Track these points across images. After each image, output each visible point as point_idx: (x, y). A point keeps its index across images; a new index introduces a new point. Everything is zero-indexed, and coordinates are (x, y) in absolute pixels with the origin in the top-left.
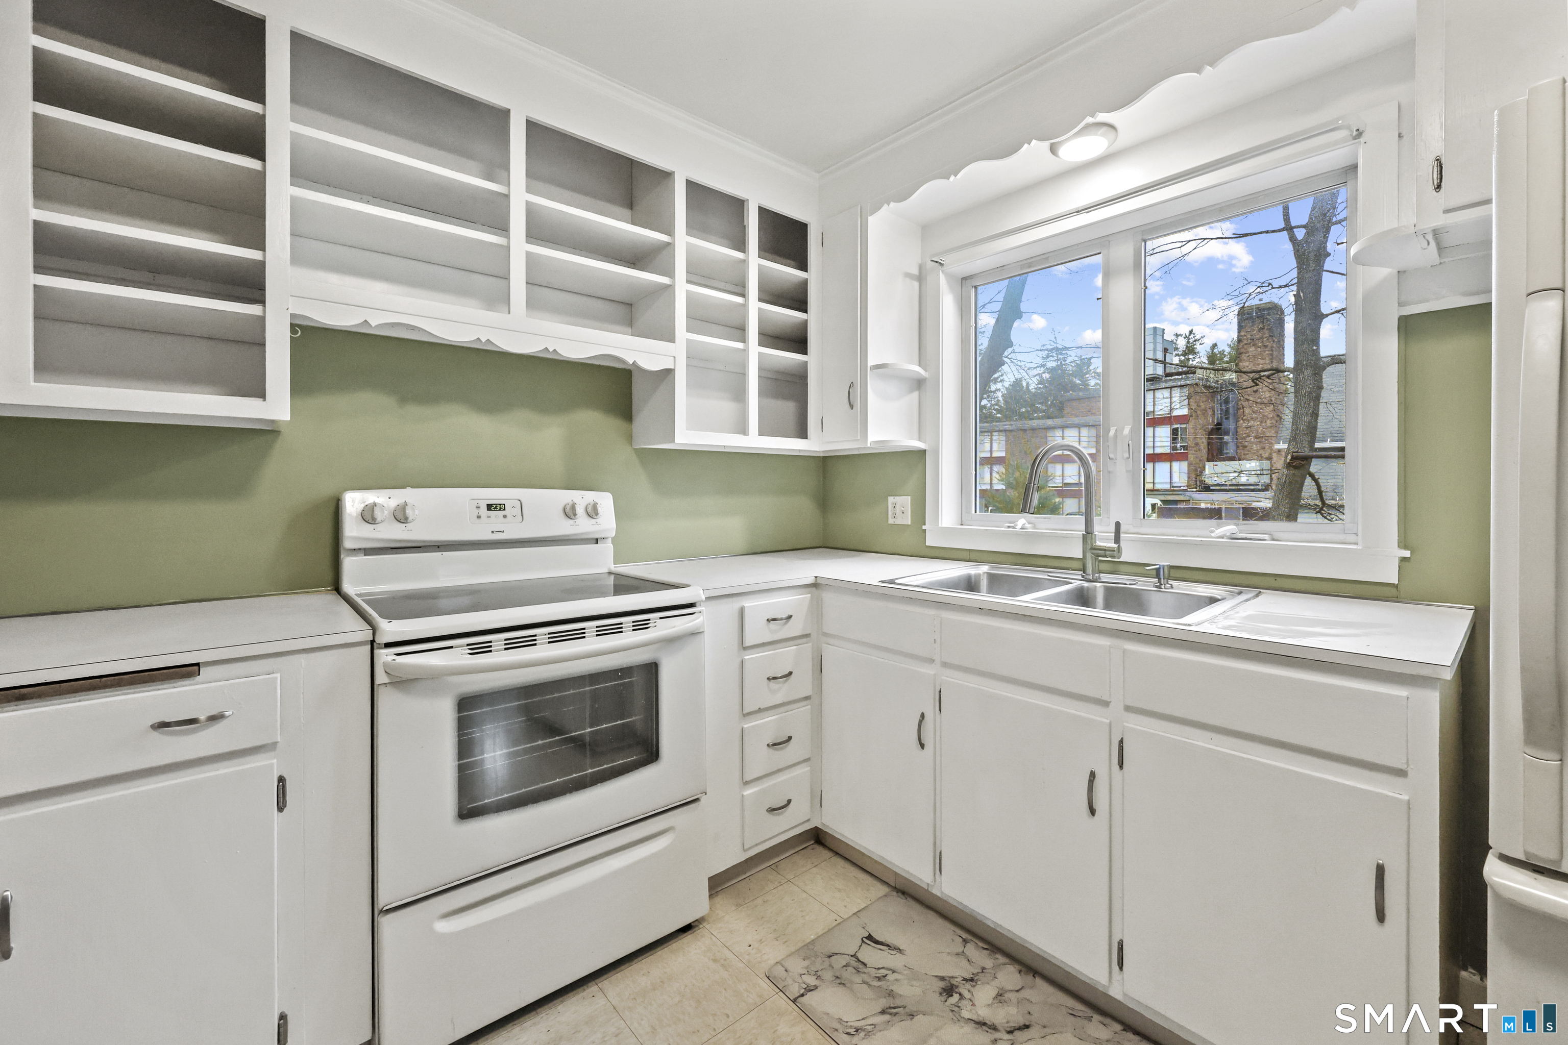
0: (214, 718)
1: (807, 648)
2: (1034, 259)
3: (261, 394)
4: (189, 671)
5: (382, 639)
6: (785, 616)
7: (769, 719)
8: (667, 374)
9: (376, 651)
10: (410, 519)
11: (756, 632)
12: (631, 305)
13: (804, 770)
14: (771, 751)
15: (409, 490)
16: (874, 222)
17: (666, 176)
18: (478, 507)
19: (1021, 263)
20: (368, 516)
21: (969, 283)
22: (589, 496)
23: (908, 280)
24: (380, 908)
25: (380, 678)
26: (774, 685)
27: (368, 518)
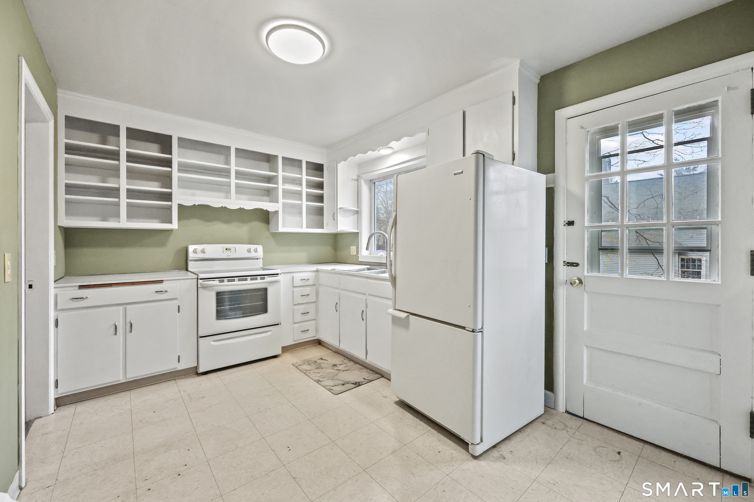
0: (166, 291)
1: (314, 288)
2: (385, 177)
3: (171, 222)
4: (161, 282)
5: (199, 278)
6: (307, 279)
7: (302, 306)
8: (277, 212)
9: (198, 280)
10: (205, 252)
11: (297, 282)
12: (269, 191)
13: (314, 322)
14: (302, 315)
15: (205, 245)
16: (339, 165)
17: (276, 157)
18: (223, 249)
19: (383, 177)
20: (195, 251)
21: (372, 182)
22: (255, 246)
23: (353, 181)
24: (199, 336)
25: (199, 286)
26: (303, 297)
27: (195, 252)
